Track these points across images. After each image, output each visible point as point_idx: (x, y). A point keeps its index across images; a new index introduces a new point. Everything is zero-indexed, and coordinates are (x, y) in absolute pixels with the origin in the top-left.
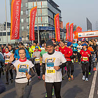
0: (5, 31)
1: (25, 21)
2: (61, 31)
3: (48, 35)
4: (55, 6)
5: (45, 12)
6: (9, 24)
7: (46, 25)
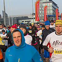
0: (33, 17)
1: (42, 12)
2: (58, 16)
3: (52, 19)
4: (56, 5)
5: (51, 8)
6: (34, 14)
7: (51, 14)
